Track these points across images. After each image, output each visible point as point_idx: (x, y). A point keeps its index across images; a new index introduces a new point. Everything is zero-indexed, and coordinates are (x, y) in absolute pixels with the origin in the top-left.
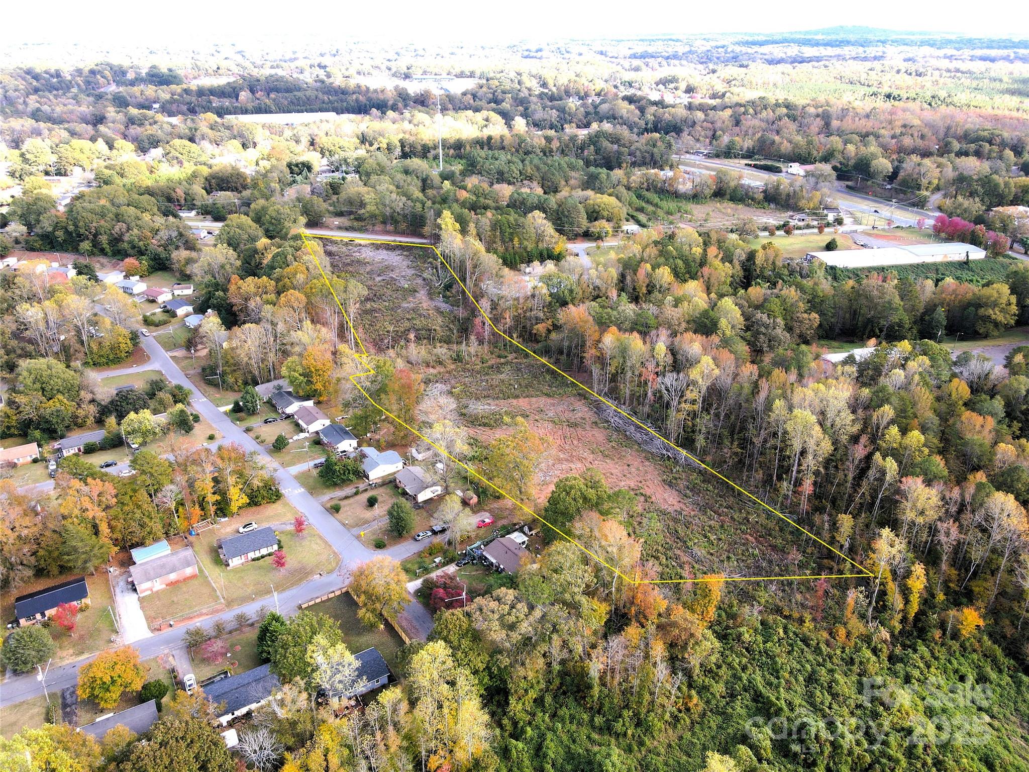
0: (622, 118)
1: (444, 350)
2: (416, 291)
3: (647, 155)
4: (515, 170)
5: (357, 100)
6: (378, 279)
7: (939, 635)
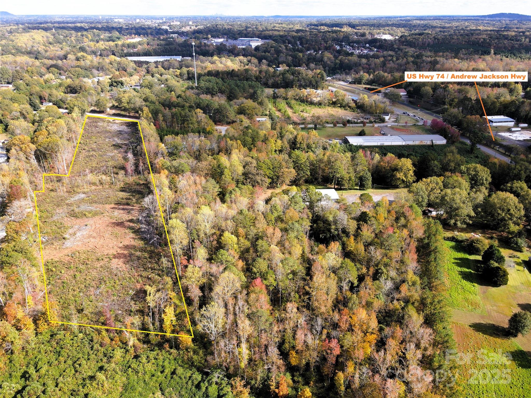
2: (121, 147)
3: (307, 81)
6: (107, 140)
7: (167, 346)
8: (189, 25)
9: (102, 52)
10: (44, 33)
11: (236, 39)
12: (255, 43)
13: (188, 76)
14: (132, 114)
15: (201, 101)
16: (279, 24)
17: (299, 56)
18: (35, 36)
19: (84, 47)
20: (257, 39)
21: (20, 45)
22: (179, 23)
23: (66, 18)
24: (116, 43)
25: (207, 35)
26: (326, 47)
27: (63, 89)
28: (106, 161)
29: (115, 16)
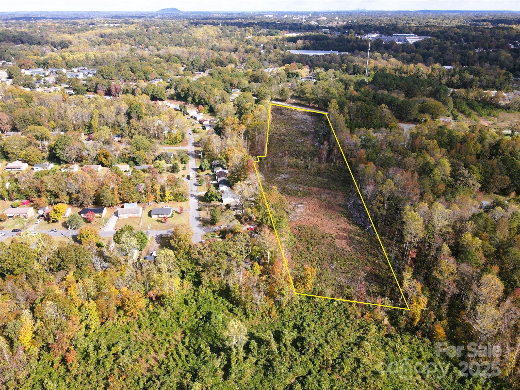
0: (500, 61)
1: (302, 162)
2: (308, 135)
3: (491, 83)
4: (394, 84)
5: (352, 45)
6: (295, 127)
7: (420, 333)
8: (336, 20)
9: (266, 45)
10: (214, 27)
11: (390, 34)
12: (412, 40)
13: (354, 70)
14: (311, 105)
15: (384, 97)
16: (434, 19)
17: (469, 54)
18: (209, 31)
19: (250, 41)
20: (413, 35)
21: (198, 38)
22: (326, 19)
23: (223, 14)
24: (277, 37)
25: (360, 31)
26: (497, 45)
27: (248, 77)
28: (297, 147)
29: (266, 12)
